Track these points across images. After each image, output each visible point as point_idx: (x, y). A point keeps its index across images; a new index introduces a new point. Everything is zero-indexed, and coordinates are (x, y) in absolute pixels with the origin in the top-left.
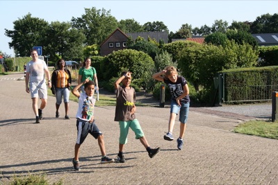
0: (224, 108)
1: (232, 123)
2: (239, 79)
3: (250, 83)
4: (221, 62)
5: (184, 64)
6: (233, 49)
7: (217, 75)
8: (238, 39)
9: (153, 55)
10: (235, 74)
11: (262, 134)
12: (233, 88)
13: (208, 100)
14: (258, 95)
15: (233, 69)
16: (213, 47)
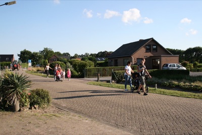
0: (85, 79)
1: (88, 82)
2: (90, 70)
3: (93, 72)
4: (84, 66)
5: (74, 66)
6: (88, 62)
7: (83, 69)
8: (90, 59)
9: (65, 63)
10: (89, 69)
11: (94, 84)
12: (88, 73)
13: (81, 76)
14: (95, 75)
15: (88, 68)
16: (82, 61)
